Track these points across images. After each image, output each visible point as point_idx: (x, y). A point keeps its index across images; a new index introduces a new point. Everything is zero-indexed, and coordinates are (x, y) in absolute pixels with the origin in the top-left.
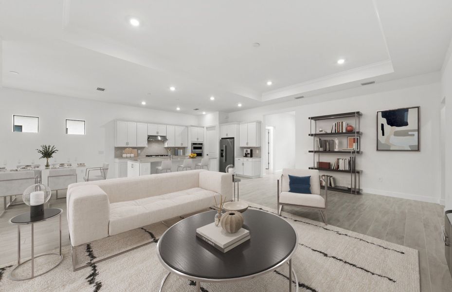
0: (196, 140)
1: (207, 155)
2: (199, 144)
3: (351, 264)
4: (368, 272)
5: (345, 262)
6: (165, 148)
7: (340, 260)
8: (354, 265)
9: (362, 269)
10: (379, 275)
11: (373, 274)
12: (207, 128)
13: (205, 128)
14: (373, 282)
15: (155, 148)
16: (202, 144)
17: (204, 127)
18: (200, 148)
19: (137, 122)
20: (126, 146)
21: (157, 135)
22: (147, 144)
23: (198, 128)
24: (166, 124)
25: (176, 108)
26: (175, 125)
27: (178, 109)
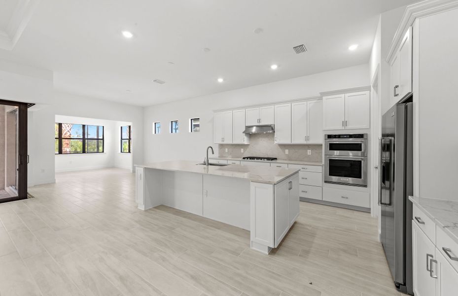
0: (339, 127)
1: (377, 167)
2: (352, 137)
6: (278, 145)
13: (372, 88)
15: (262, 147)
16: (361, 136)
17: (369, 88)
18: (357, 147)
19: (233, 109)
20: (221, 143)
21: (258, 124)
22: (245, 140)
23: (347, 95)
24: (274, 104)
25: (269, 67)
26: (291, 101)
27: (274, 67)
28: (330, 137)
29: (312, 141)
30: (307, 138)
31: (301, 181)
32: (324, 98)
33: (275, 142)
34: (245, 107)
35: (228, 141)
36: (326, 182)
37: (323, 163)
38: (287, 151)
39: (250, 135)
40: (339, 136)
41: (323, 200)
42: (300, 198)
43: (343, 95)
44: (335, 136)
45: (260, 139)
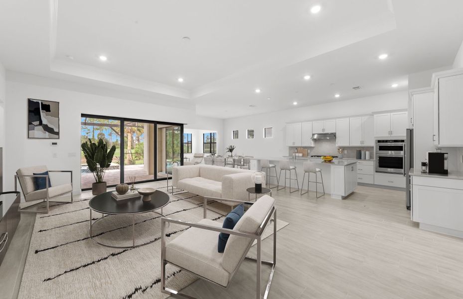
0: (387, 135)
2: (396, 141)
3: (88, 265)
4: (71, 271)
5: (94, 263)
6: (337, 148)
7: (99, 261)
8: (85, 266)
9: (77, 268)
10: (60, 275)
11: (66, 272)
14: (62, 266)
15: (327, 148)
16: (402, 141)
19: (302, 122)
20: (292, 145)
21: (322, 133)
22: (312, 144)
23: (392, 114)
24: (336, 118)
25: (334, 96)
26: (349, 117)
27: (337, 95)
28: (379, 141)
29: (365, 144)
30: (362, 142)
31: (359, 172)
32: (375, 115)
33: (337, 145)
34: (312, 121)
35: (298, 144)
36: (376, 172)
37: (375, 159)
38: (346, 152)
39: (315, 140)
40: (386, 141)
41: (375, 184)
42: (358, 183)
43: (389, 114)
44: (383, 141)
45: (324, 143)
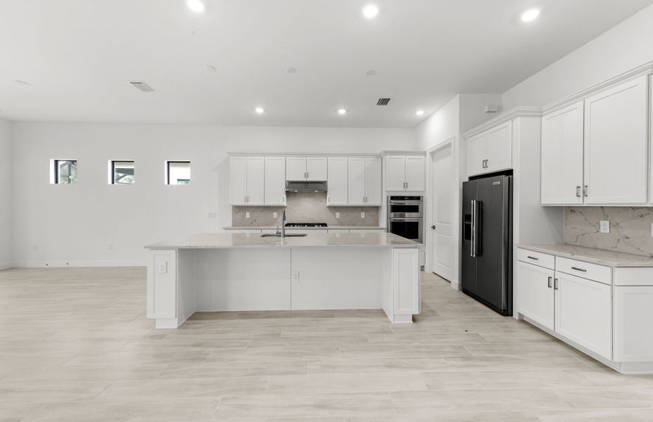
0: (401, 188)
1: (434, 227)
2: (411, 198)
6: (328, 207)
12: (433, 154)
13: (428, 154)
15: (306, 208)
16: (418, 198)
17: (424, 154)
18: (415, 209)
19: (266, 155)
20: (243, 204)
21: (304, 180)
22: (285, 200)
23: (407, 157)
24: (327, 155)
25: (336, 111)
26: (348, 155)
27: (342, 112)
28: (393, 198)
29: (371, 203)
30: (365, 199)
33: (328, 204)
34: (286, 155)
38: (338, 215)
39: (288, 194)
43: (403, 157)
44: (397, 198)
45: (303, 199)
